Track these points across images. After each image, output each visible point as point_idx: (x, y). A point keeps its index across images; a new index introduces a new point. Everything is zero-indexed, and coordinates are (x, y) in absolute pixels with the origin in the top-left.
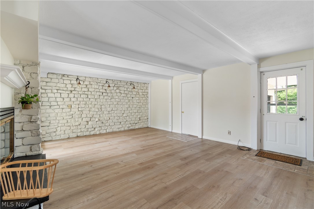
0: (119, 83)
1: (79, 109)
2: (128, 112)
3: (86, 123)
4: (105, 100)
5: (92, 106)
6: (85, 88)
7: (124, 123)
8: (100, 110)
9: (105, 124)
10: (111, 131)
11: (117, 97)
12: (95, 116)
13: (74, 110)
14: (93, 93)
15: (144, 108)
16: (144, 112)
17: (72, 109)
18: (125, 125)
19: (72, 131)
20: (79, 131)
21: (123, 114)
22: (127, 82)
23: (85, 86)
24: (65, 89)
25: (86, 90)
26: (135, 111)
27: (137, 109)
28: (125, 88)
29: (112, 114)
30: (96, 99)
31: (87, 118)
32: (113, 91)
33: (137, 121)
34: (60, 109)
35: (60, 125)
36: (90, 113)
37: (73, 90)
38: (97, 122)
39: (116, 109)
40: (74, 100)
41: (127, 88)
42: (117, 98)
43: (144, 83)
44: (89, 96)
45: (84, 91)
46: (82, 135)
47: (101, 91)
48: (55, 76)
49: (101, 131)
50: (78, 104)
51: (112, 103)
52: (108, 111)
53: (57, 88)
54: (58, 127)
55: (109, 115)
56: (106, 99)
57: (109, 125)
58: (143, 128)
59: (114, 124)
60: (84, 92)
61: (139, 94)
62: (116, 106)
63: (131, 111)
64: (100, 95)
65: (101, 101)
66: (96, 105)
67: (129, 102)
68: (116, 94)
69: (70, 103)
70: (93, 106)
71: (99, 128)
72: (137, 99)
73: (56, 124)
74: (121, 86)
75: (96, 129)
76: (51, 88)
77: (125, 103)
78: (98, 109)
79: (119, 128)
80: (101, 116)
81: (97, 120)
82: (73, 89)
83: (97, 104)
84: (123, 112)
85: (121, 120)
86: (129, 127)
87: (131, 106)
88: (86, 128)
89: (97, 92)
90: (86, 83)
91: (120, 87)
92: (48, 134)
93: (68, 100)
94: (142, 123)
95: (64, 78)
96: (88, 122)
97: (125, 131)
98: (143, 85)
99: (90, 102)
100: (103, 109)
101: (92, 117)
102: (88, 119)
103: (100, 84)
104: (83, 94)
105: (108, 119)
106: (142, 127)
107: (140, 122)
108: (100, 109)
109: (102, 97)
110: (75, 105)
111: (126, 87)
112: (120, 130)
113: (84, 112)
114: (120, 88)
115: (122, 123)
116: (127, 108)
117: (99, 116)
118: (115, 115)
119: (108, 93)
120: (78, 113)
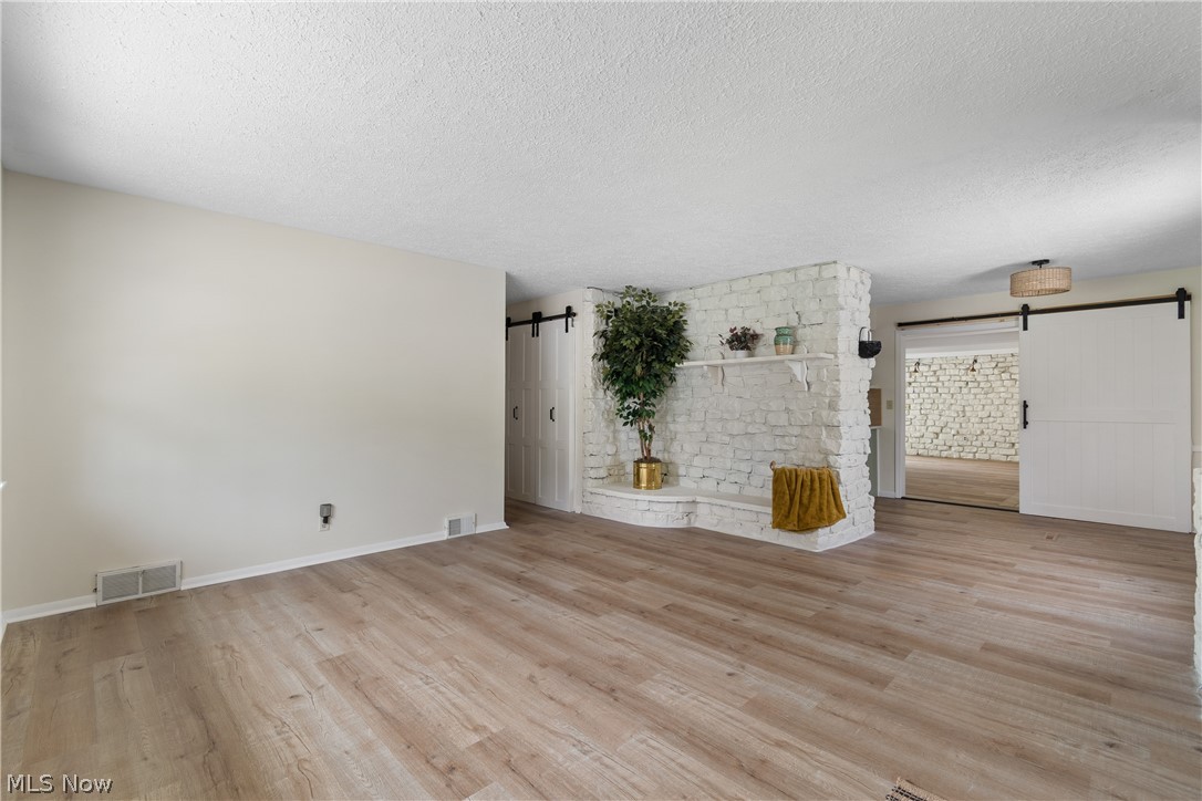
0: (1010, 359)
1: (922, 410)
3: (932, 436)
4: (972, 397)
5: (945, 407)
6: (932, 376)
8: (962, 416)
9: (972, 443)
10: (986, 457)
11: (1002, 389)
12: (949, 425)
13: (914, 412)
14: (946, 384)
17: (911, 411)
20: (922, 446)
23: (932, 373)
25: (933, 379)
29: (990, 424)
30: (953, 394)
31: (934, 428)
32: (991, 378)
36: (941, 420)
37: (913, 382)
38: (956, 437)
39: (999, 414)
40: (914, 398)
44: (939, 389)
45: (931, 382)
46: (926, 454)
47: (964, 378)
49: (962, 454)
50: (921, 404)
51: (989, 401)
52: (979, 417)
55: (982, 426)
56: (975, 395)
57: (980, 445)
59: (993, 446)
60: (929, 384)
62: (1001, 408)
64: (961, 388)
65: (964, 398)
66: (954, 406)
70: (947, 407)
71: (957, 448)
75: (953, 449)
78: (958, 413)
80: (963, 425)
81: (953, 432)
82: (912, 380)
83: (955, 404)
88: (934, 443)
89: (955, 381)
90: (934, 368)
96: (937, 434)
99: (941, 401)
100: (968, 414)
101: (945, 427)
102: (938, 430)
103: (962, 367)
104: (928, 386)
105: (979, 433)
108: (960, 413)
109: (965, 391)
110: (914, 405)
113: (930, 417)
114: (1012, 370)
117: (958, 426)
118: (995, 426)
119: (979, 383)
120: (919, 417)
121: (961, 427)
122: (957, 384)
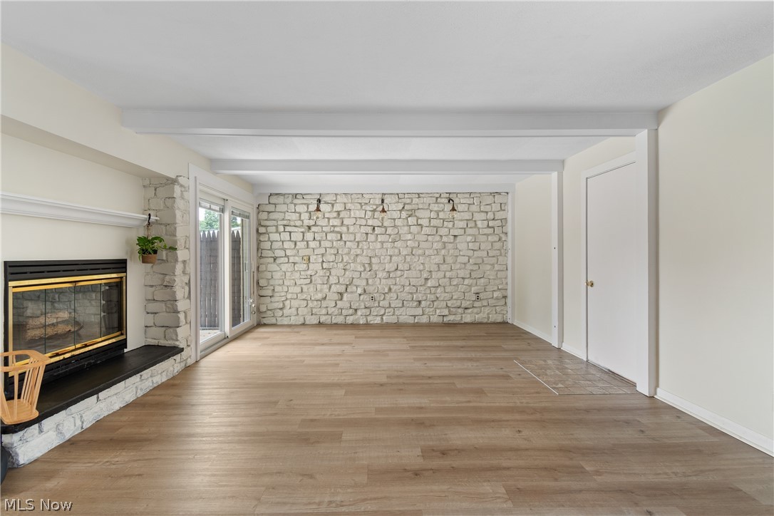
0: (415, 201)
1: (324, 264)
2: (441, 274)
3: (336, 297)
4: (379, 245)
5: (350, 258)
6: (335, 218)
7: (428, 303)
8: (368, 269)
9: (379, 303)
10: (393, 319)
11: (409, 237)
12: (356, 282)
13: (315, 267)
14: (352, 229)
15: (493, 265)
16: (491, 277)
17: (311, 265)
18: (431, 310)
19: (310, 310)
20: (324, 311)
21: (427, 279)
22: (438, 195)
23: (335, 215)
24: (299, 223)
25: (337, 222)
26: (461, 274)
27: (469, 267)
28: (431, 211)
29: (398, 279)
30: (358, 242)
31: (338, 286)
32: (398, 223)
33: (468, 303)
34: (290, 264)
35: (289, 296)
36: (346, 276)
37: (313, 225)
38: (362, 297)
39: (406, 267)
40: (314, 247)
41: (438, 212)
42: (410, 240)
43: (494, 194)
44: (343, 236)
45: (334, 226)
46: (329, 321)
47: (370, 222)
48: (281, 200)
49: (369, 318)
50: (323, 255)
51: (397, 251)
52: (386, 270)
53: (285, 222)
54: (287, 299)
55: (390, 282)
56: (382, 243)
57: (388, 306)
58: (486, 323)
59: (401, 305)
60: (332, 228)
61: (476, 224)
62: (408, 258)
63: (448, 274)
64: (367, 234)
65: (371, 247)
66: (359, 257)
67: (445, 248)
68: (406, 228)
69: (308, 252)
70: (352, 258)
71: (364, 310)
72: (469, 239)
73: (283, 294)
74: (420, 206)
75: (359, 313)
76: (275, 223)
77: (431, 251)
78: (364, 266)
79: (415, 316)
80: (370, 281)
81: (360, 291)
82: (312, 223)
83: (361, 255)
84: (425, 275)
85: (420, 295)
86: (443, 316)
87: (449, 260)
88: (337, 306)
89: (360, 225)
90: (338, 207)
91: (418, 209)
92: (270, 312)
93: (303, 246)
94: (487, 310)
95: (296, 201)
96: (341, 294)
97: (430, 325)
98: (489, 199)
99: (346, 251)
100: (375, 267)
101: (350, 284)
102: (342, 289)
103: (368, 208)
104: (331, 232)
105: (386, 290)
106: (485, 321)
107: (477, 304)
108: (367, 265)
109: (371, 238)
110: (315, 257)
111: (436, 209)
112: (416, 321)
113: (333, 272)
114: (419, 213)
115: (423, 302)
116: (438, 265)
117: (364, 283)
118: (404, 281)
119: (386, 228)
120: (321, 273)
121: (367, 283)
122: (363, 230)
